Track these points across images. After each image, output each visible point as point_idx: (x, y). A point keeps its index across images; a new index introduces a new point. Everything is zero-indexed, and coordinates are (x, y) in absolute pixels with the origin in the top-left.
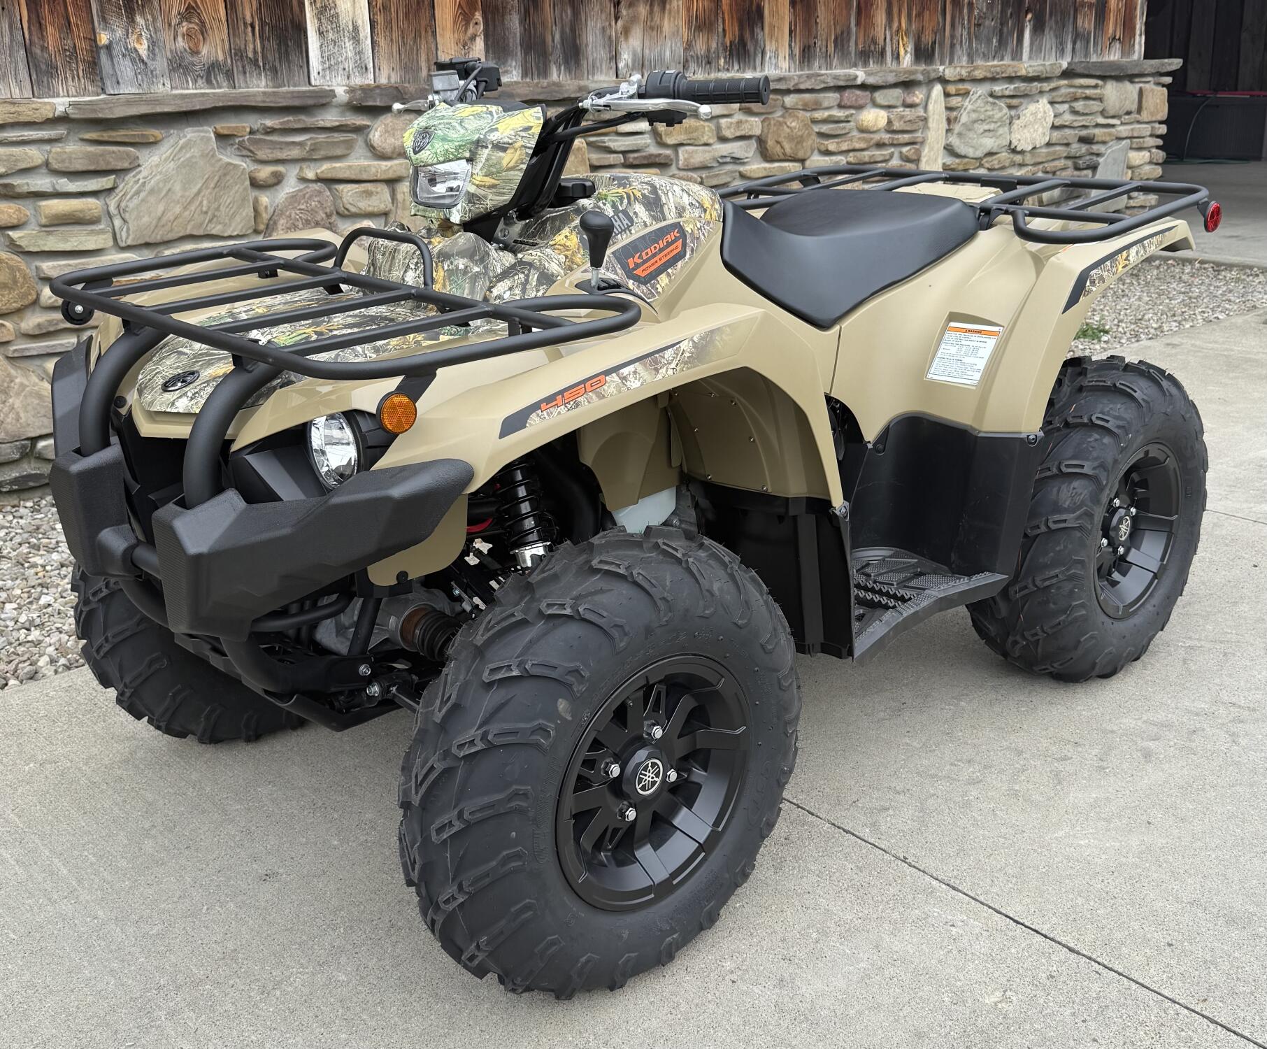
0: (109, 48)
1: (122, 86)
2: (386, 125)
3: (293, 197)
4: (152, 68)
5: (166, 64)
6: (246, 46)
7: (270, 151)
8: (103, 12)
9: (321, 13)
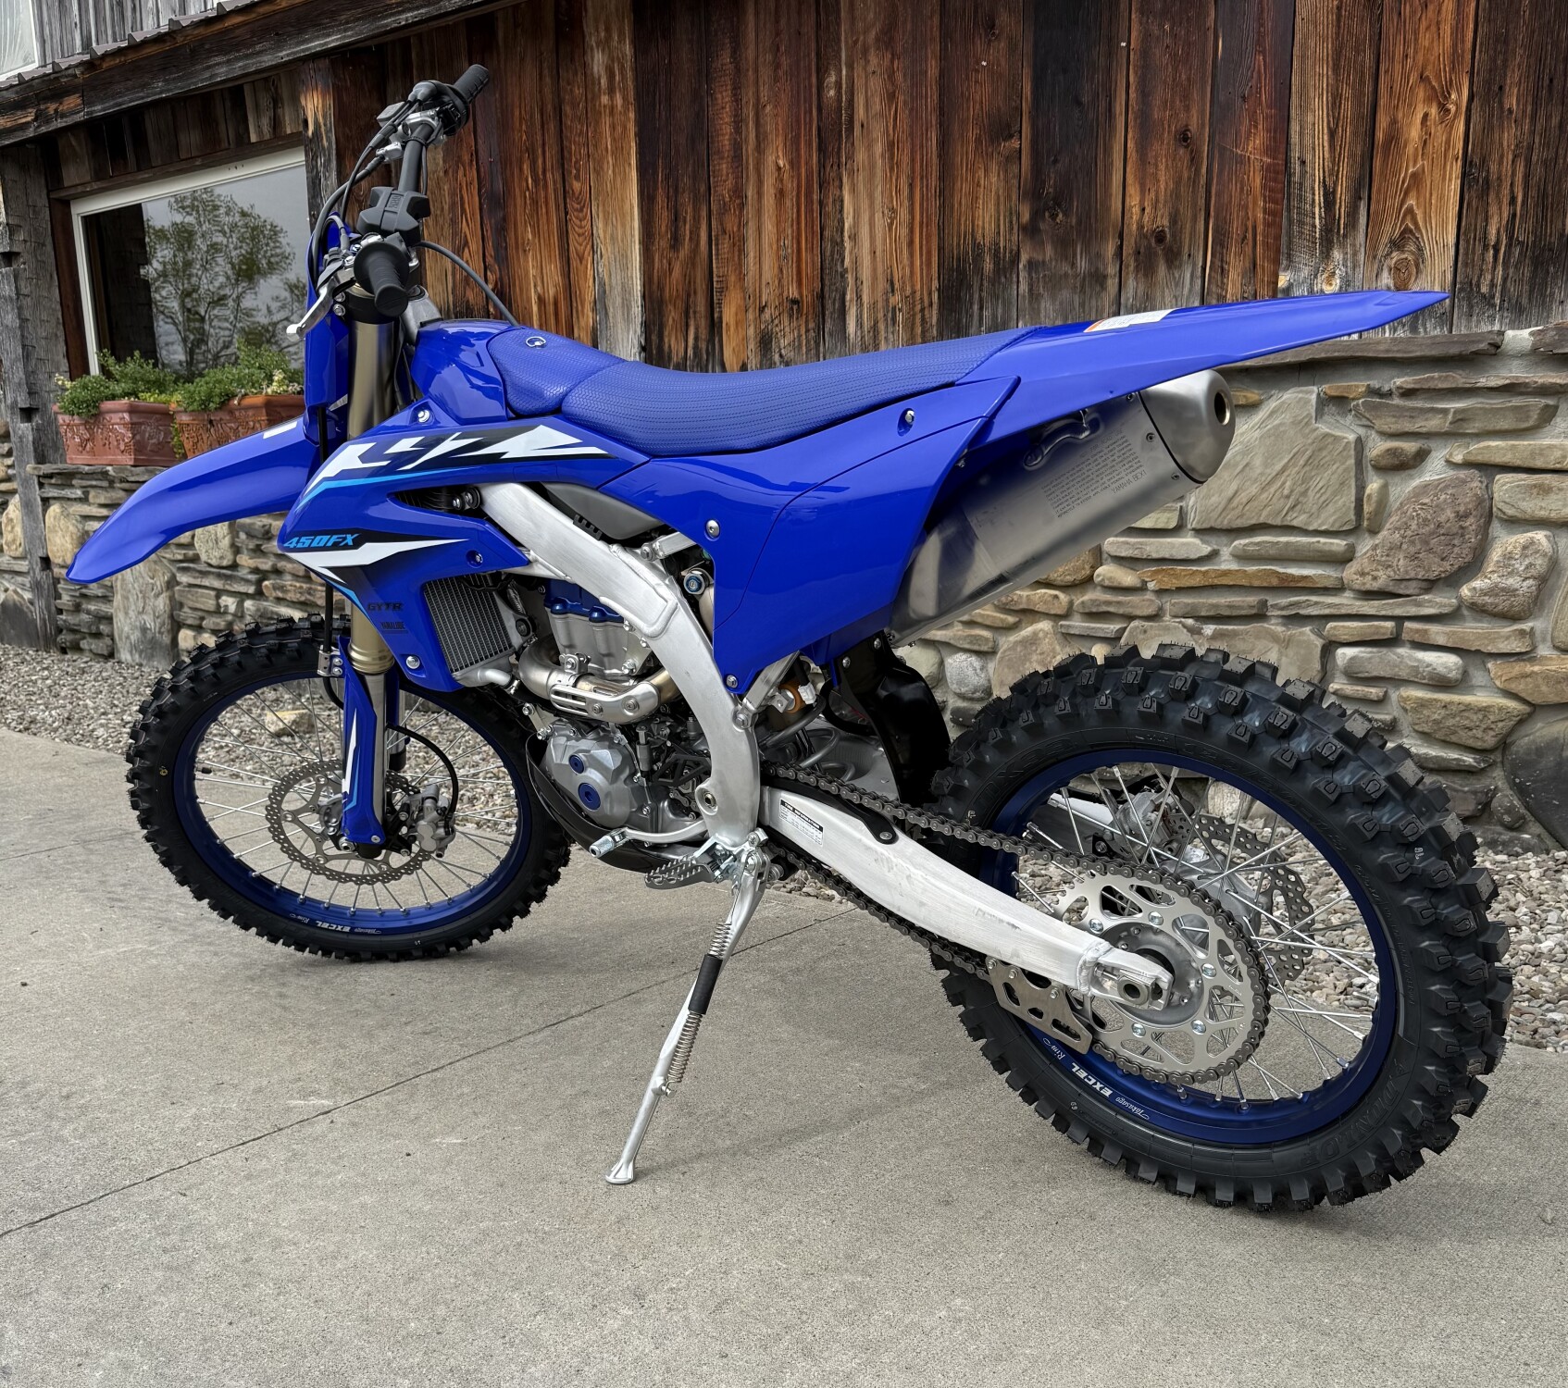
0: (1287, 291)
3: (1427, 487)
6: (1479, 277)
8: (1289, 249)
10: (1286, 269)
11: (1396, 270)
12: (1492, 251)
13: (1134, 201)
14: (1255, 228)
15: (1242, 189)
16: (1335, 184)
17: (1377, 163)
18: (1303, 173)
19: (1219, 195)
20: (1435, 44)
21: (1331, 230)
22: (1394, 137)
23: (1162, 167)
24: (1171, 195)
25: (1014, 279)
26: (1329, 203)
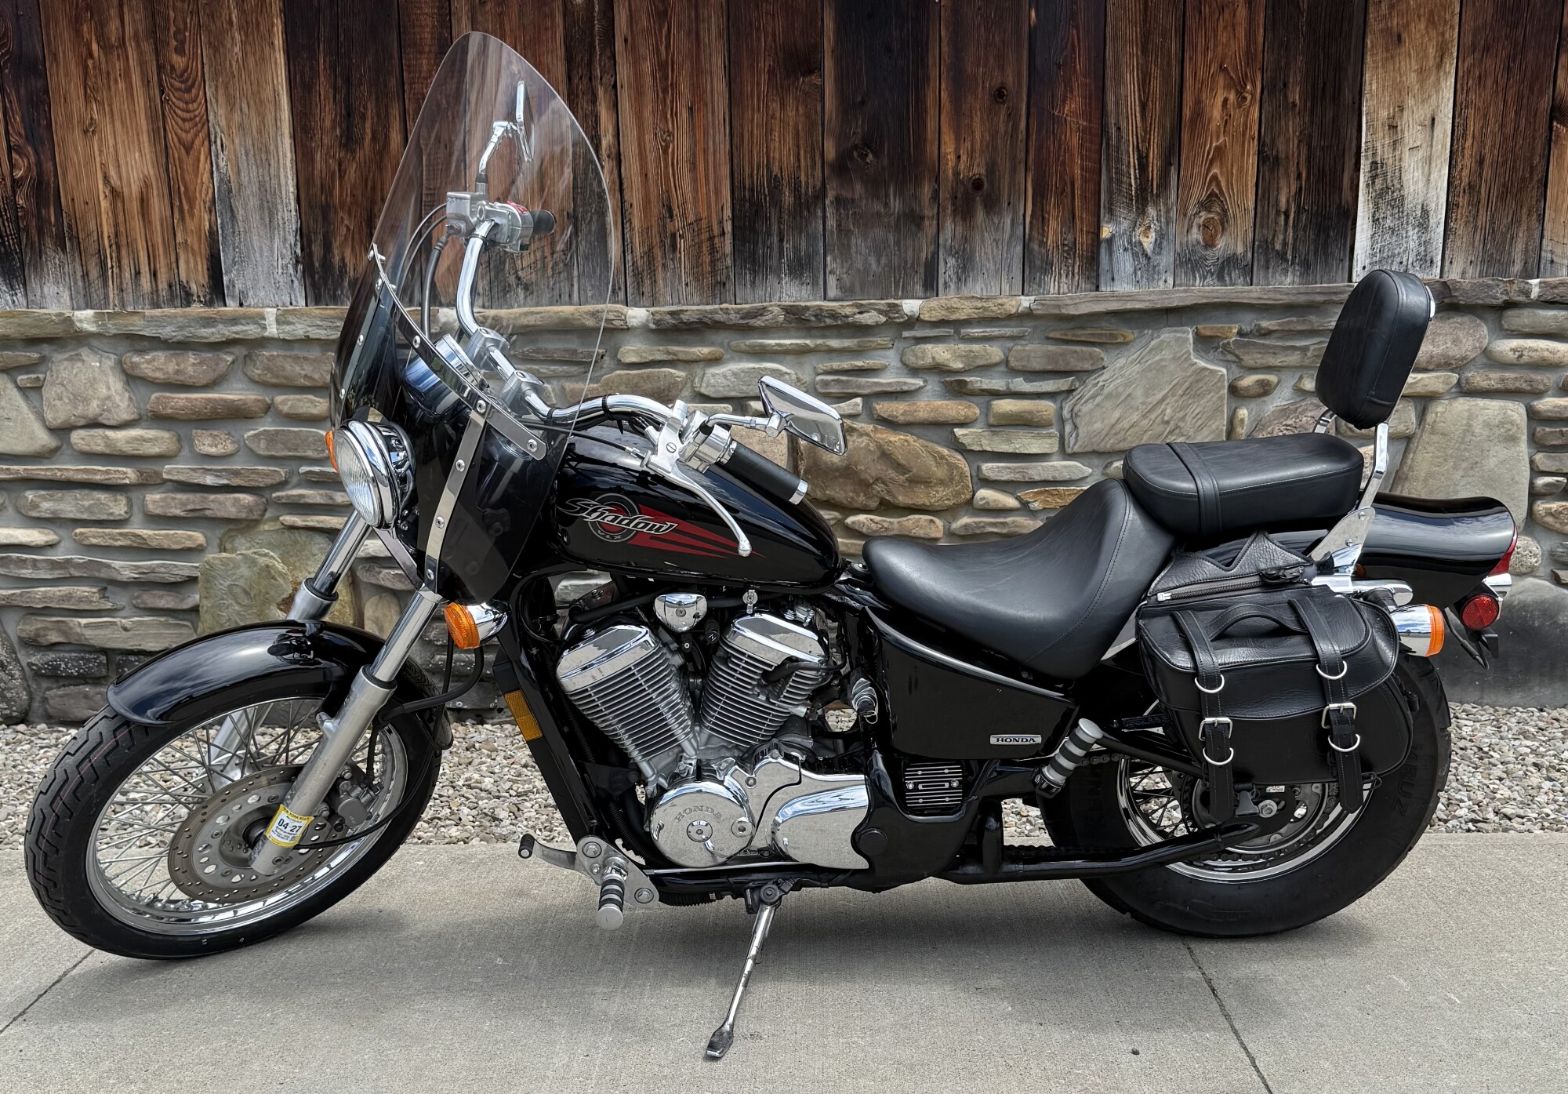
0: (1110, 241)
1: (1116, 282)
3: (1284, 410)
4: (1156, 263)
5: (1172, 259)
6: (1274, 236)
7: (1260, 356)
8: (1111, 202)
9: (1380, 196)
10: (1108, 222)
11: (1205, 226)
12: (1283, 217)
13: (949, 148)
14: (1073, 183)
15: (1060, 147)
16: (1148, 149)
17: (1185, 137)
18: (1119, 138)
19: (1039, 149)
20: (1232, 42)
21: (1146, 190)
22: (1199, 113)
23: (977, 119)
24: (987, 146)
25: (819, 213)
26: (1143, 166)
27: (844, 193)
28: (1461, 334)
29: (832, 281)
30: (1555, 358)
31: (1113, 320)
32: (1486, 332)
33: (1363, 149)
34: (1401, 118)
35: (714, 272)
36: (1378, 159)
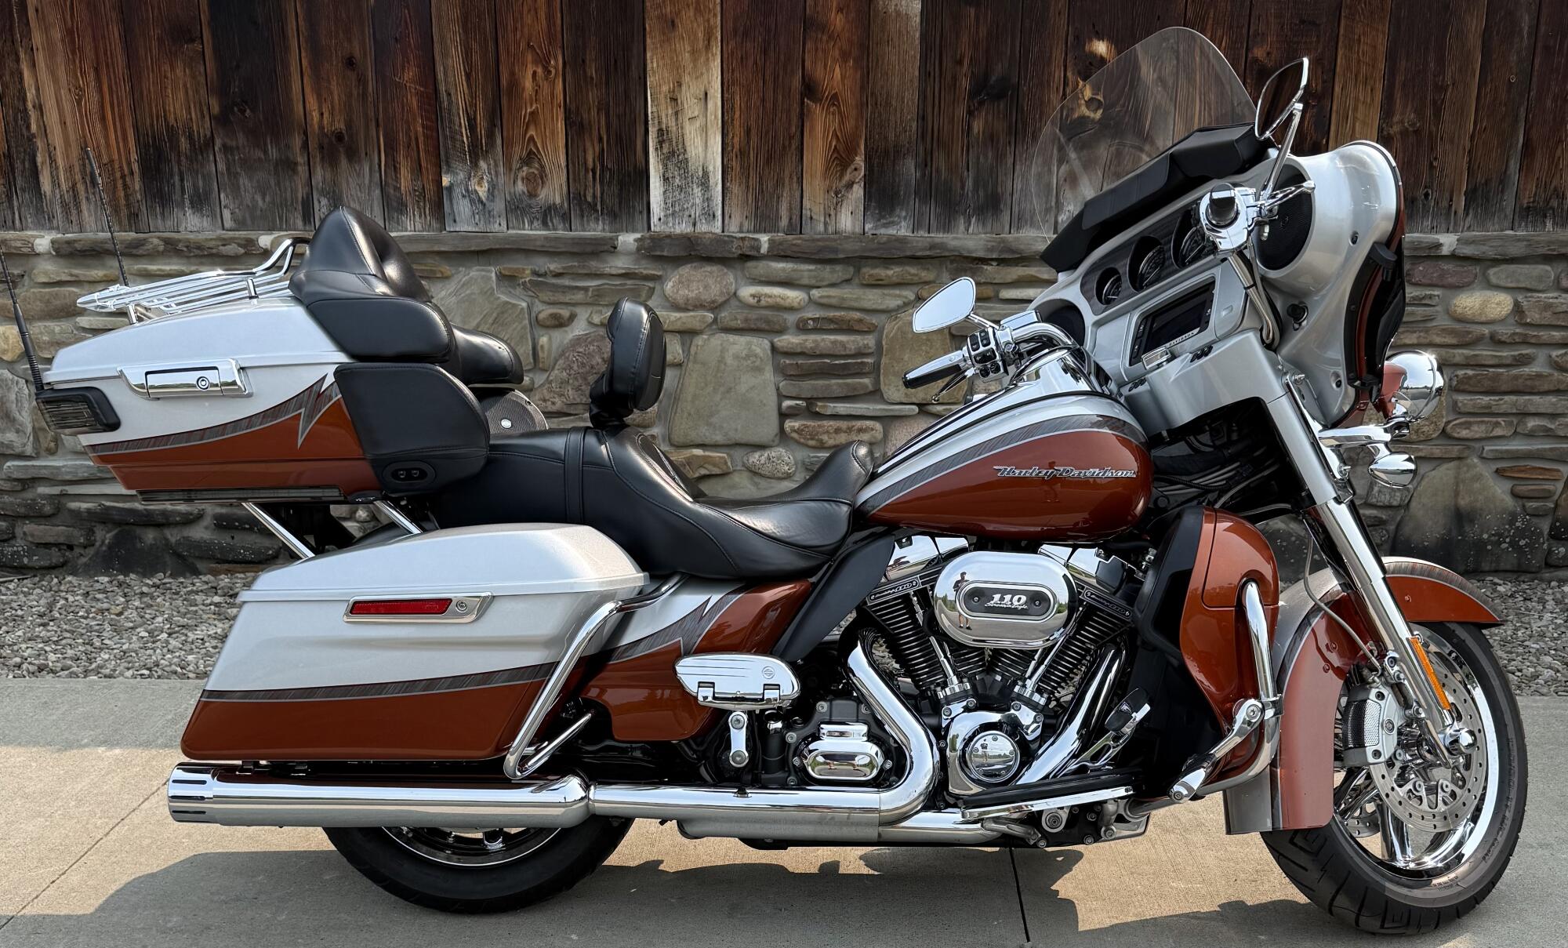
0: (450, 189)
1: (458, 222)
2: (681, 276)
3: (578, 339)
4: (491, 209)
5: (503, 206)
6: (585, 190)
7: (551, 294)
8: (447, 158)
9: (668, 158)
10: (445, 173)
11: (527, 180)
12: (591, 173)
13: (313, 106)
14: (417, 139)
15: (403, 108)
16: (475, 112)
17: (504, 101)
18: (450, 102)
19: (385, 110)
20: (536, 23)
21: (477, 146)
22: (515, 85)
23: (334, 83)
24: (345, 106)
25: (212, 158)
26: (472, 127)
27: (229, 142)
28: (710, 281)
29: (227, 214)
30: (787, 304)
31: (437, 258)
32: (732, 280)
33: (650, 118)
34: (680, 91)
35: (128, 206)
36: (664, 127)
